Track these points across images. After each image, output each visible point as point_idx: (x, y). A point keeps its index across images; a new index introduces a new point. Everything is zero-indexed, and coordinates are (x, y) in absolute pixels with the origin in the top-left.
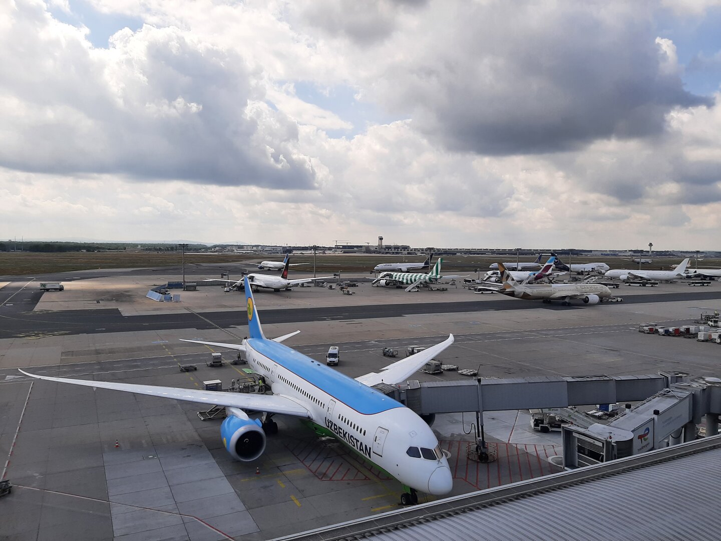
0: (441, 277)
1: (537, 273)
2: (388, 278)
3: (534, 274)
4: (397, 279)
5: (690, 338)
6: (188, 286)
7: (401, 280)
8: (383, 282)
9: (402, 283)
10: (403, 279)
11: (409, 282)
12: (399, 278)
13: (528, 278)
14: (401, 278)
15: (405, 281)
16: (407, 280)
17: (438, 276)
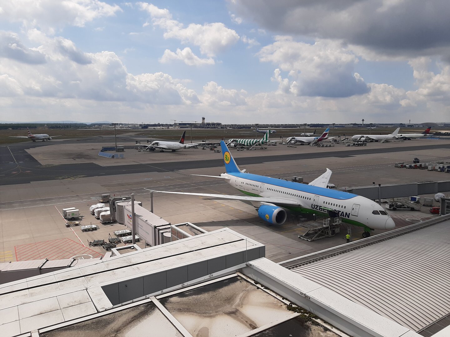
0: (269, 141)
1: (319, 138)
2: (234, 142)
3: (317, 138)
4: (241, 143)
5: (423, 169)
6: (119, 149)
7: (243, 143)
8: (232, 145)
9: (244, 145)
10: (245, 143)
11: (249, 145)
12: (242, 142)
13: (313, 141)
14: (243, 142)
15: (246, 144)
16: (247, 143)
17: (268, 141)
